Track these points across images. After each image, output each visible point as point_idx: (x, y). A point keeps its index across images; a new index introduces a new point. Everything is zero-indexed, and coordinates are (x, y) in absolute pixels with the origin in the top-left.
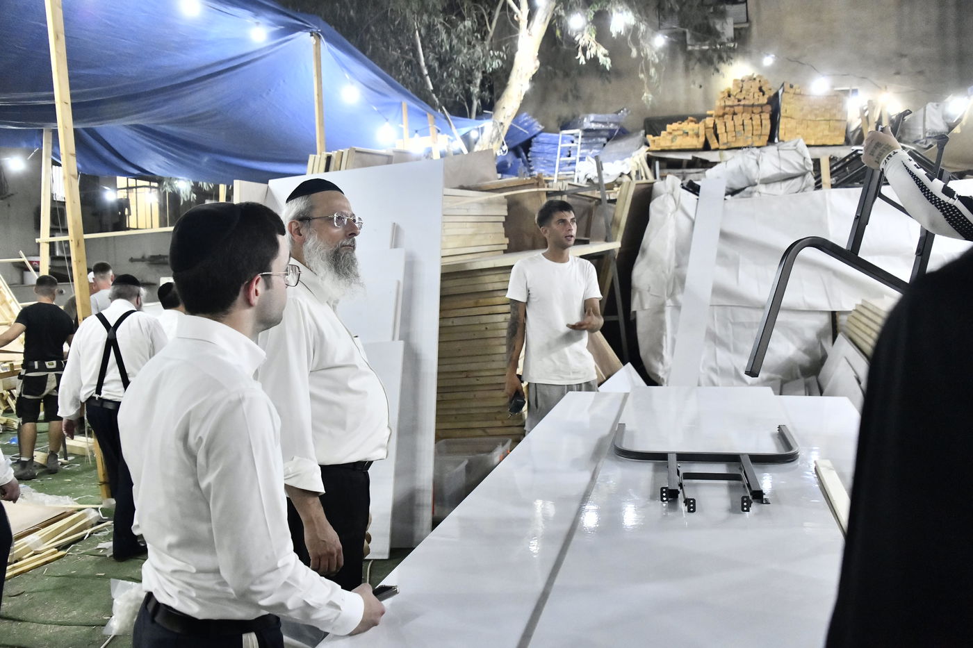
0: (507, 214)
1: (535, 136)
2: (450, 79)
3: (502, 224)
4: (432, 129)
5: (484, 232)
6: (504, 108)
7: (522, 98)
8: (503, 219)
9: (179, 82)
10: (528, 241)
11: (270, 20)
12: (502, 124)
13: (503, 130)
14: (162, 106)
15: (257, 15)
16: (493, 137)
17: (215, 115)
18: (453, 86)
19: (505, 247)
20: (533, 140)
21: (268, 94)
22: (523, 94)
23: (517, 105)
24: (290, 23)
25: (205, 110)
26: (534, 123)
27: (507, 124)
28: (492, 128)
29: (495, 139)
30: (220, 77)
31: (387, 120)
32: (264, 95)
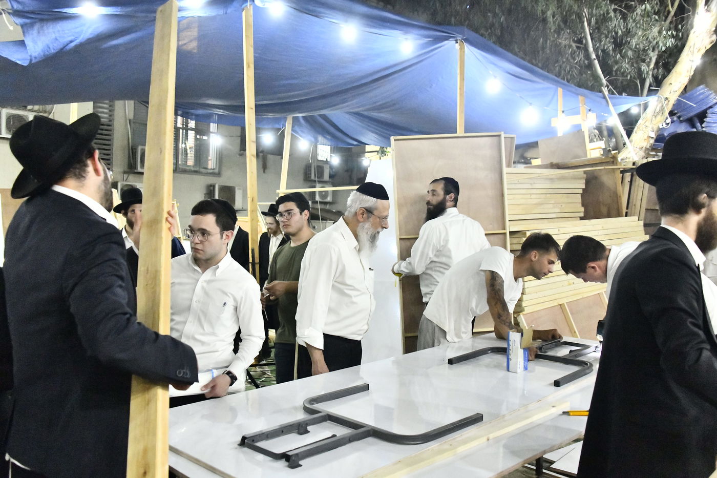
0: (584, 187)
1: (711, 107)
2: (624, 60)
3: (580, 195)
4: (583, 108)
5: (553, 202)
6: (671, 84)
7: (692, 73)
8: (581, 191)
9: (358, 84)
10: (604, 210)
11: (418, 35)
12: (667, 99)
13: (667, 104)
14: (352, 100)
15: (406, 33)
16: (656, 111)
17: (394, 104)
18: (625, 65)
19: (582, 215)
20: (708, 111)
21: (431, 87)
22: (694, 69)
23: (685, 81)
24: (437, 35)
25: (384, 102)
26: (710, 94)
27: (673, 98)
28: (656, 103)
29: (658, 113)
30: (390, 78)
31: (531, 104)
32: (428, 89)
